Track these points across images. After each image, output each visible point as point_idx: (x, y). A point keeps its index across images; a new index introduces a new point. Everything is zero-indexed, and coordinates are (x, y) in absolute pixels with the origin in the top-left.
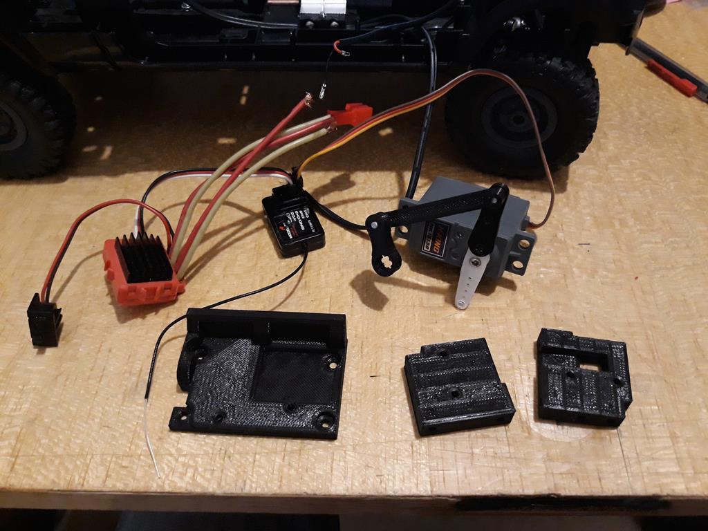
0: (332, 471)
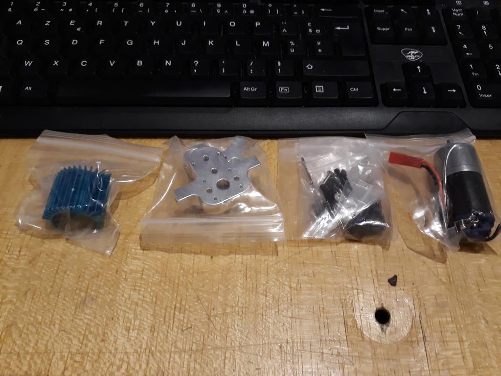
0: (224, 365)
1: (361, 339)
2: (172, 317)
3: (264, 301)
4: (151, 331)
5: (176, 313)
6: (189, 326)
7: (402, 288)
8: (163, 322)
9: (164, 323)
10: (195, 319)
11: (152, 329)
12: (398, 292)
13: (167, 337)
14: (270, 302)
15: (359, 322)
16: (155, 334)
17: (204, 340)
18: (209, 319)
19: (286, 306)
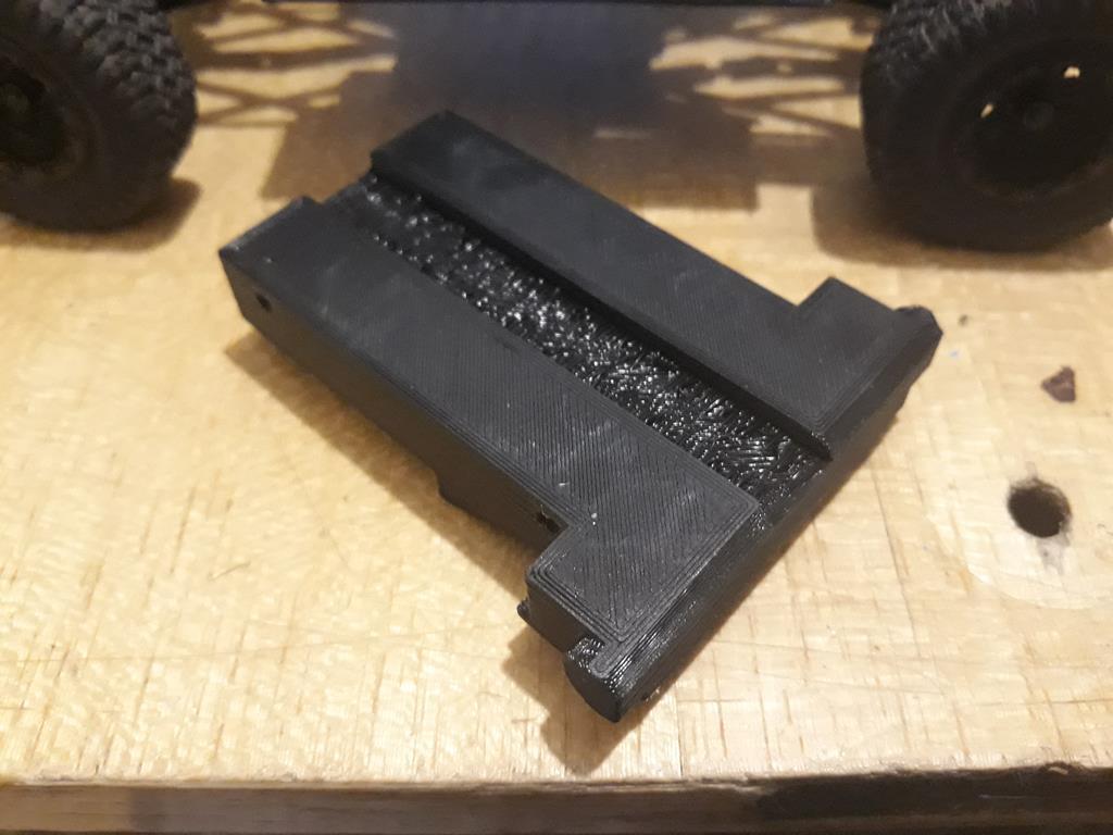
0: (375, 708)
1: (961, 592)
2: (177, 531)
4: (82, 583)
5: (195, 515)
6: (240, 559)
8: (136, 550)
9: (142, 552)
10: (266, 537)
11: (93, 575)
13: (146, 604)
15: (945, 531)
16: (98, 595)
17: (294, 610)
18: (324, 534)
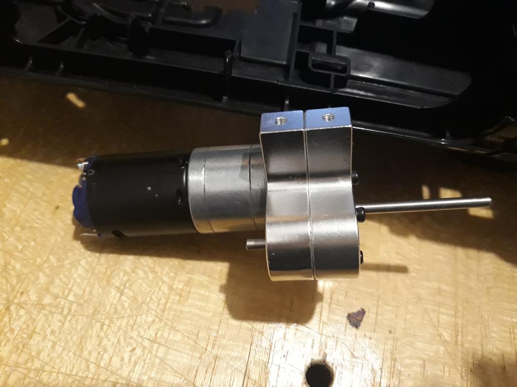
3: (115, 302)
7: (368, 334)
12: (360, 340)
14: (126, 305)
19: (150, 319)
